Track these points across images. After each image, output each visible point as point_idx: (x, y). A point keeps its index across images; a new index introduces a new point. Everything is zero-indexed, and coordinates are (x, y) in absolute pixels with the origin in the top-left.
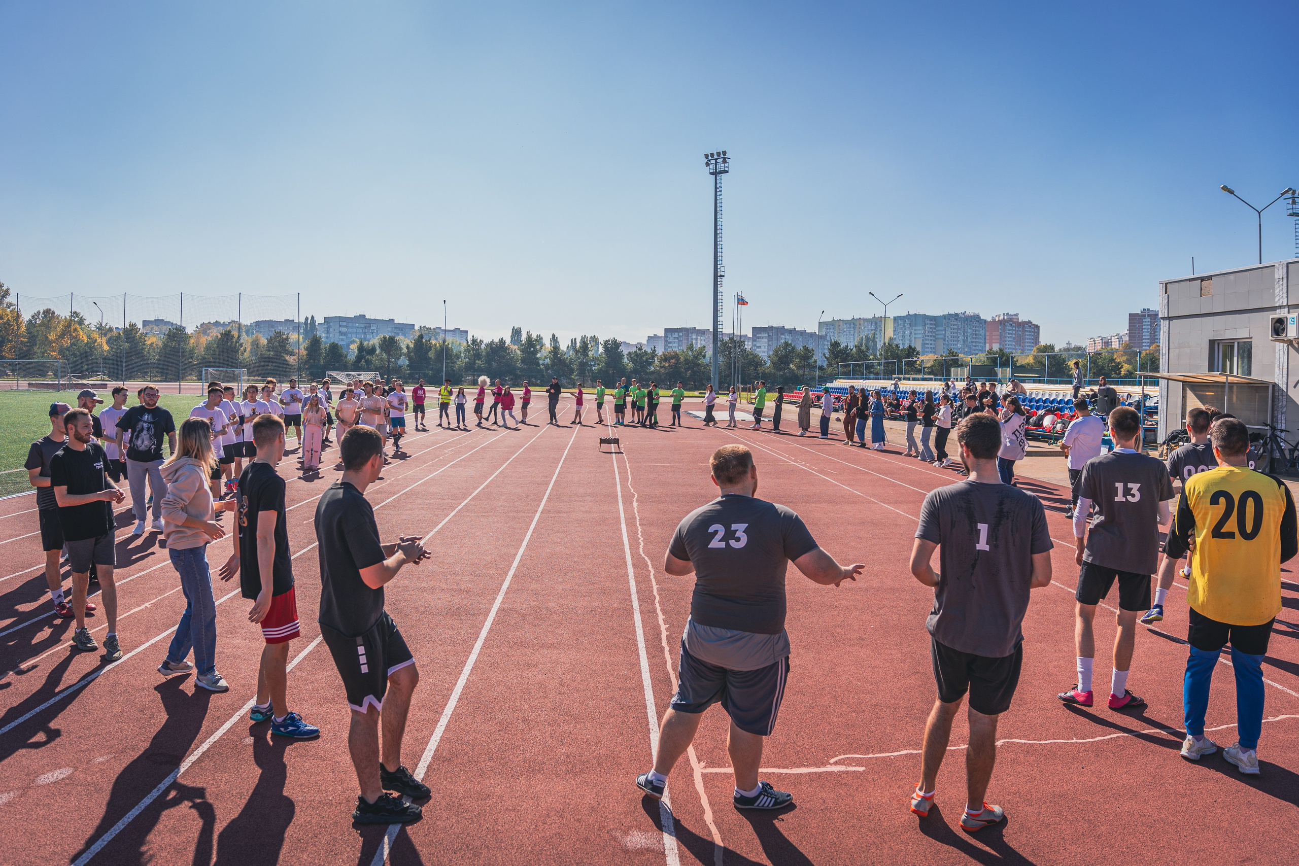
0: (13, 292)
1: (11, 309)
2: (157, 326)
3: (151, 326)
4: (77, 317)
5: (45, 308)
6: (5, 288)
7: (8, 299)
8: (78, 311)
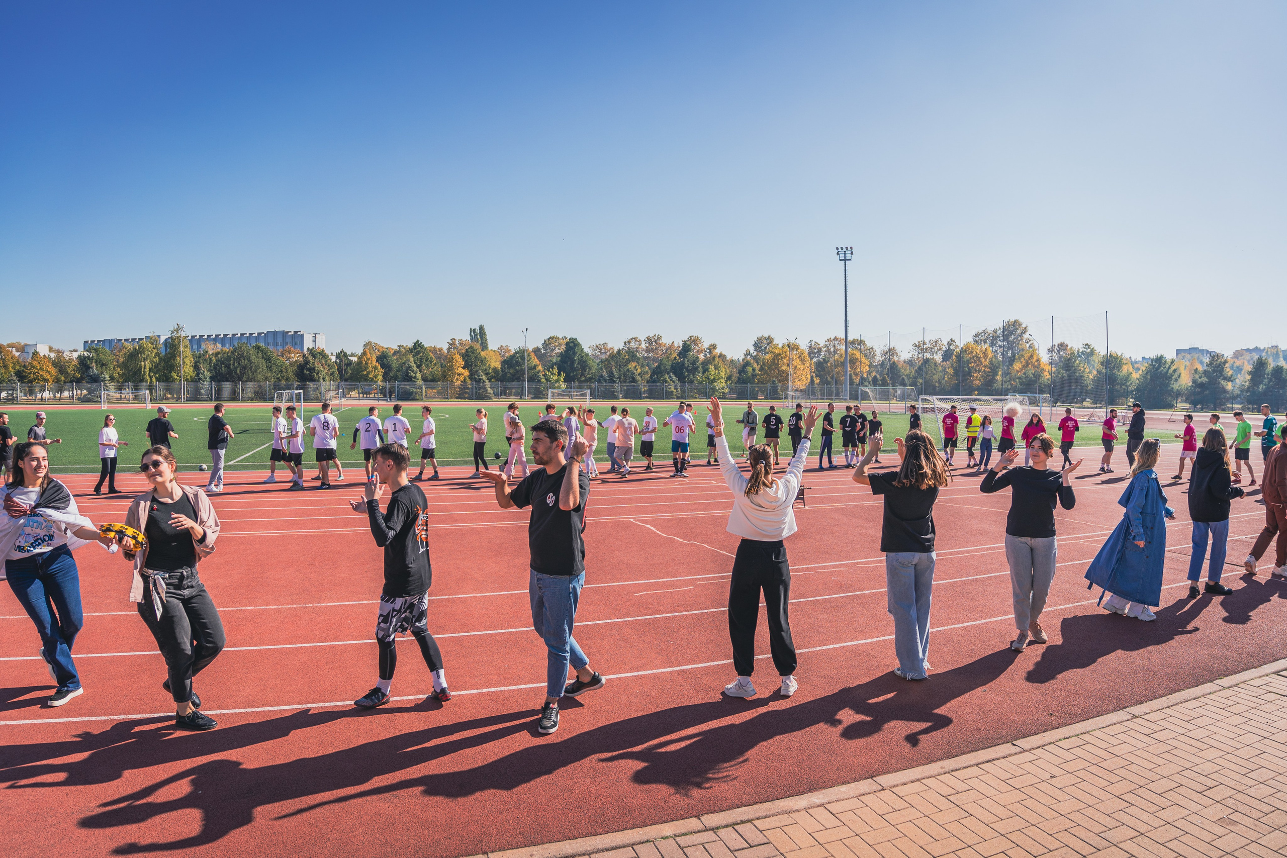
0: (1030, 331)
1: (1030, 344)
2: (1190, 354)
3: (1183, 354)
4: (1089, 348)
5: (1059, 342)
6: (1024, 326)
7: (1026, 336)
8: (1089, 343)
